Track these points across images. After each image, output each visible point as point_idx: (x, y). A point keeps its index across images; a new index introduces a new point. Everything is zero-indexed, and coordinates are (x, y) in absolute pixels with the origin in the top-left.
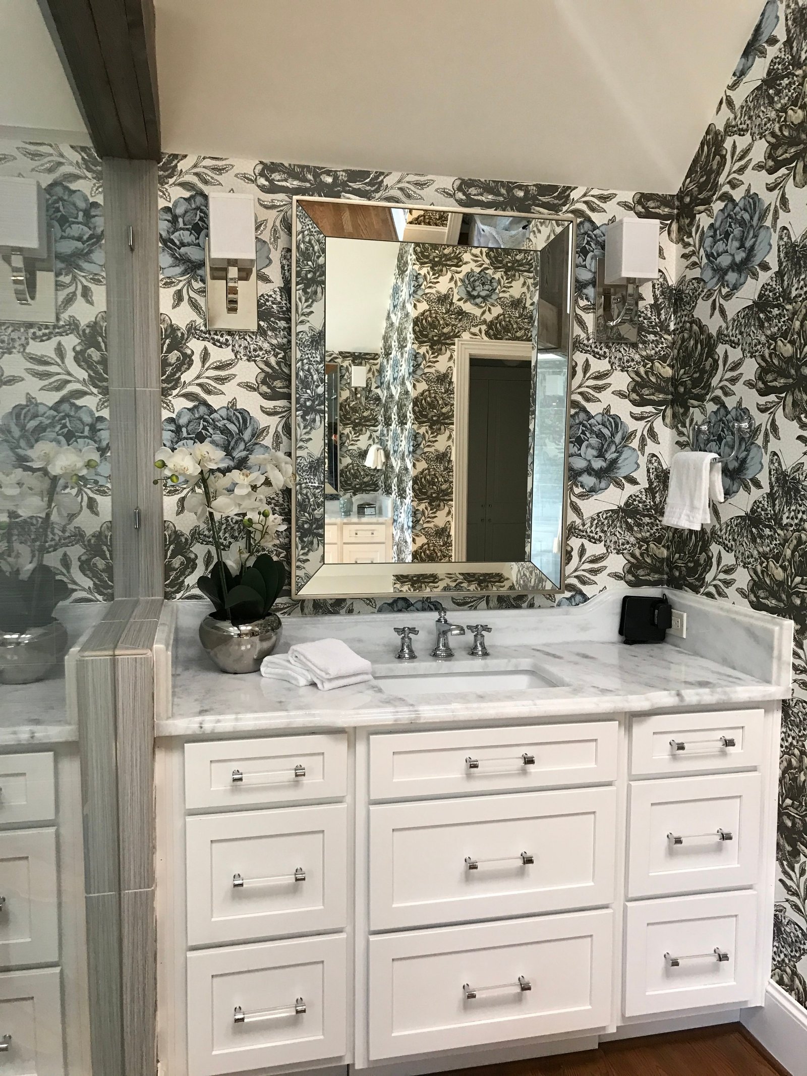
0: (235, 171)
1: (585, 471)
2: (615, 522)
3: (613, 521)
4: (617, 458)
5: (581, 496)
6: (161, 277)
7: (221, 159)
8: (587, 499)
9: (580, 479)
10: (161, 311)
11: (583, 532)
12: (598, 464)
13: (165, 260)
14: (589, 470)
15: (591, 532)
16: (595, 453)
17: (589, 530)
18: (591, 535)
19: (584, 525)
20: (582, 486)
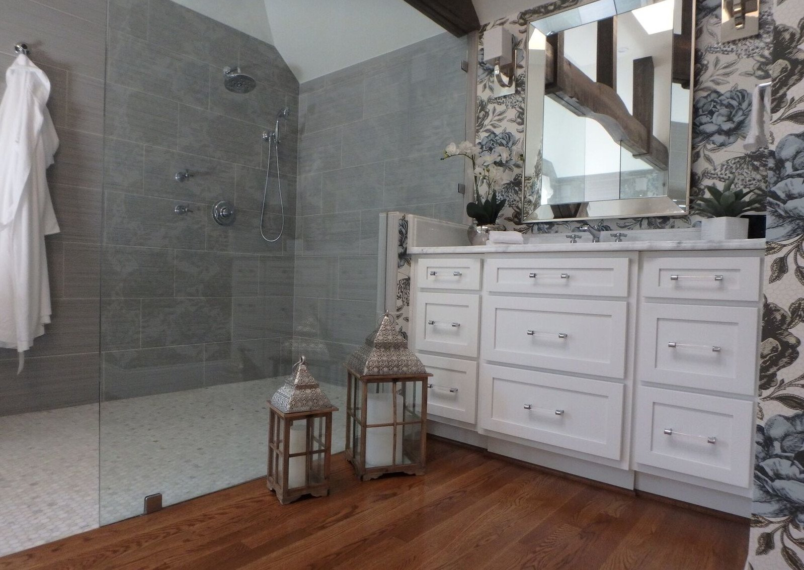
0: (510, 21)
1: (716, 132)
2: (742, 166)
3: (740, 165)
4: (744, 119)
5: (713, 150)
6: (478, 80)
7: (503, 19)
8: (718, 151)
9: (712, 138)
10: (478, 95)
11: (714, 174)
12: (727, 126)
13: (480, 71)
14: (720, 132)
15: (721, 174)
16: (725, 119)
17: (719, 173)
18: (721, 176)
19: (715, 170)
20: (714, 143)
